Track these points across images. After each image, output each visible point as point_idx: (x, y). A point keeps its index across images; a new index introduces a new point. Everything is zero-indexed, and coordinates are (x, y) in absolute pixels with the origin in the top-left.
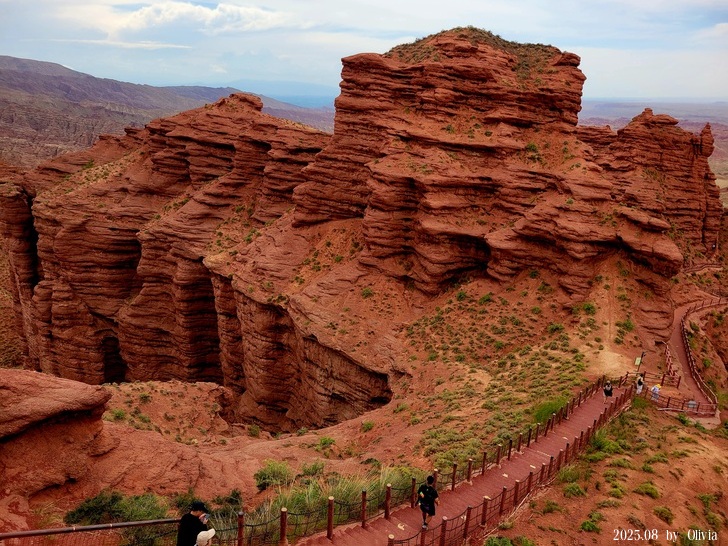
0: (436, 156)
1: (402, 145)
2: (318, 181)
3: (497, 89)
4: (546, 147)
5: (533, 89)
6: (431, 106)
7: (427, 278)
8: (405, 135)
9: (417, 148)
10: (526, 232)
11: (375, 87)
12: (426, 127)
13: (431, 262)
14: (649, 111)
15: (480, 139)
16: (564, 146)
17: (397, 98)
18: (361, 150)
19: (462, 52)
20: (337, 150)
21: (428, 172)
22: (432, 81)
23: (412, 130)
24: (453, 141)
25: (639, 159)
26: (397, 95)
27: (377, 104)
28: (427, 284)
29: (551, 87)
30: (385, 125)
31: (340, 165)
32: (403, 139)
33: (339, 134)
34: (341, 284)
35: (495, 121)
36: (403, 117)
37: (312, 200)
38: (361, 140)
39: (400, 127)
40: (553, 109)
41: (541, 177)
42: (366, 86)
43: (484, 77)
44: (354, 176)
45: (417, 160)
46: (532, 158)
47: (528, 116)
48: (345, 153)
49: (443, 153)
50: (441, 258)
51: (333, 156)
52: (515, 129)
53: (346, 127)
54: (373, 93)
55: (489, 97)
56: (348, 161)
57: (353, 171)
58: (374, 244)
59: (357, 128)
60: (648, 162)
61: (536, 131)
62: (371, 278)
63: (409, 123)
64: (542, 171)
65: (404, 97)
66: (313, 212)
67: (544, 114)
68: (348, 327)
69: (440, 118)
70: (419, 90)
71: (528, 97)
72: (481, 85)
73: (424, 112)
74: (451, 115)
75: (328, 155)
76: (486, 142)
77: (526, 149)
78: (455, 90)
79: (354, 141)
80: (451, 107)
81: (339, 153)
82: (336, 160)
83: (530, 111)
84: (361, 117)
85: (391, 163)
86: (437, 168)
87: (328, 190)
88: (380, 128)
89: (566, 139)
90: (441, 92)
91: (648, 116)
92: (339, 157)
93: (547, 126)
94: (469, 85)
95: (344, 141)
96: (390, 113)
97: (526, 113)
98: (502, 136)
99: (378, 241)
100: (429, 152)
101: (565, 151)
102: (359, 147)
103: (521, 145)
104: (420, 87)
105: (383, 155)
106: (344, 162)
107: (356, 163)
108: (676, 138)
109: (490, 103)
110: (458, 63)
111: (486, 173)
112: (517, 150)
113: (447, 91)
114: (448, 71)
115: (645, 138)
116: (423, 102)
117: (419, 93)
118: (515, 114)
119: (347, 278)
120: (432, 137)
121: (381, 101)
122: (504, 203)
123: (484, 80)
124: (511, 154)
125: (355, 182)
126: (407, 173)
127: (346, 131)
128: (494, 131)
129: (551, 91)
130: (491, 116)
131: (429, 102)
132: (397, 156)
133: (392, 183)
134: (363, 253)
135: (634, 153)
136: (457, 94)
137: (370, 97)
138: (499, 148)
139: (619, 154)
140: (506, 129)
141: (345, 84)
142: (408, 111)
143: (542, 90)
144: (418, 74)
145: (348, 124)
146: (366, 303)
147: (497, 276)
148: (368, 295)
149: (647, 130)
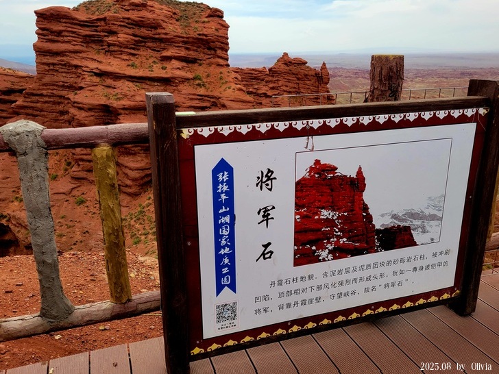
0: (125, 86)
1: (96, 79)
3: (166, 34)
4: (208, 76)
5: (193, 34)
6: (116, 48)
7: (129, 182)
8: (98, 71)
9: (109, 81)
11: (67, 34)
12: (114, 65)
13: (130, 169)
14: (286, 54)
15: (158, 72)
16: (220, 75)
17: (88, 43)
18: (63, 86)
19: (136, 6)
20: (41, 87)
21: (119, 99)
22: (114, 28)
23: (102, 67)
24: (137, 75)
25: (285, 88)
26: (88, 40)
27: (70, 47)
28: (130, 187)
29: (206, 33)
30: (80, 65)
31: (46, 99)
33: (41, 73)
34: (56, 197)
35: (167, 59)
36: (95, 58)
38: (61, 78)
39: (93, 65)
40: (210, 49)
41: (206, 98)
42: (59, 33)
43: (154, 25)
44: (61, 108)
45: (111, 91)
46: (199, 85)
47: (192, 54)
48: (49, 89)
49: (131, 84)
50: (138, 165)
51: (39, 92)
52: (184, 64)
53: (47, 68)
54: (66, 39)
55: (161, 40)
56: (53, 95)
57: (59, 103)
58: (82, 160)
59: (57, 68)
60: (291, 90)
61: (200, 65)
62: (83, 189)
63: (101, 62)
64: (207, 94)
65: (94, 42)
67: (204, 53)
68: (64, 230)
69: (125, 58)
70: (105, 36)
71: (191, 40)
72: (154, 31)
73: (111, 52)
74: (134, 55)
75: (34, 92)
76: (163, 74)
77: (194, 79)
78: (134, 35)
79: (55, 78)
80: (134, 49)
81: (43, 89)
82: (42, 95)
83: (194, 50)
84: (59, 58)
85: (88, 93)
86: (126, 96)
88: (77, 67)
89: (221, 70)
90: (122, 37)
91: (286, 58)
92: (45, 92)
93: (208, 61)
94: (144, 32)
95: (47, 79)
96: (84, 55)
97: (191, 52)
98: (174, 69)
99: (85, 157)
100: (119, 83)
101: (221, 79)
102: (61, 84)
103: (190, 75)
104: (106, 34)
105: (81, 88)
106: (50, 96)
107: (61, 97)
108: (306, 73)
109: (163, 45)
112: (188, 79)
113: (127, 36)
114: (127, 21)
115: (286, 73)
116: (109, 45)
117: (106, 39)
118: (183, 53)
119: (62, 191)
120: (121, 72)
121: (74, 45)
123: (156, 28)
124: (183, 82)
125: (62, 113)
126: (103, 101)
127: (48, 71)
128: (168, 65)
129: (206, 35)
130: (164, 54)
131: (114, 45)
132: (92, 88)
133: (90, 109)
134: (73, 169)
135: (280, 84)
136: (137, 39)
137: (64, 42)
138: (172, 78)
139: (271, 85)
140: (176, 64)
141: (41, 32)
142: (99, 52)
143: (200, 35)
144: (102, 23)
145: (48, 64)
146: (80, 210)
148: (81, 202)
149: (286, 68)
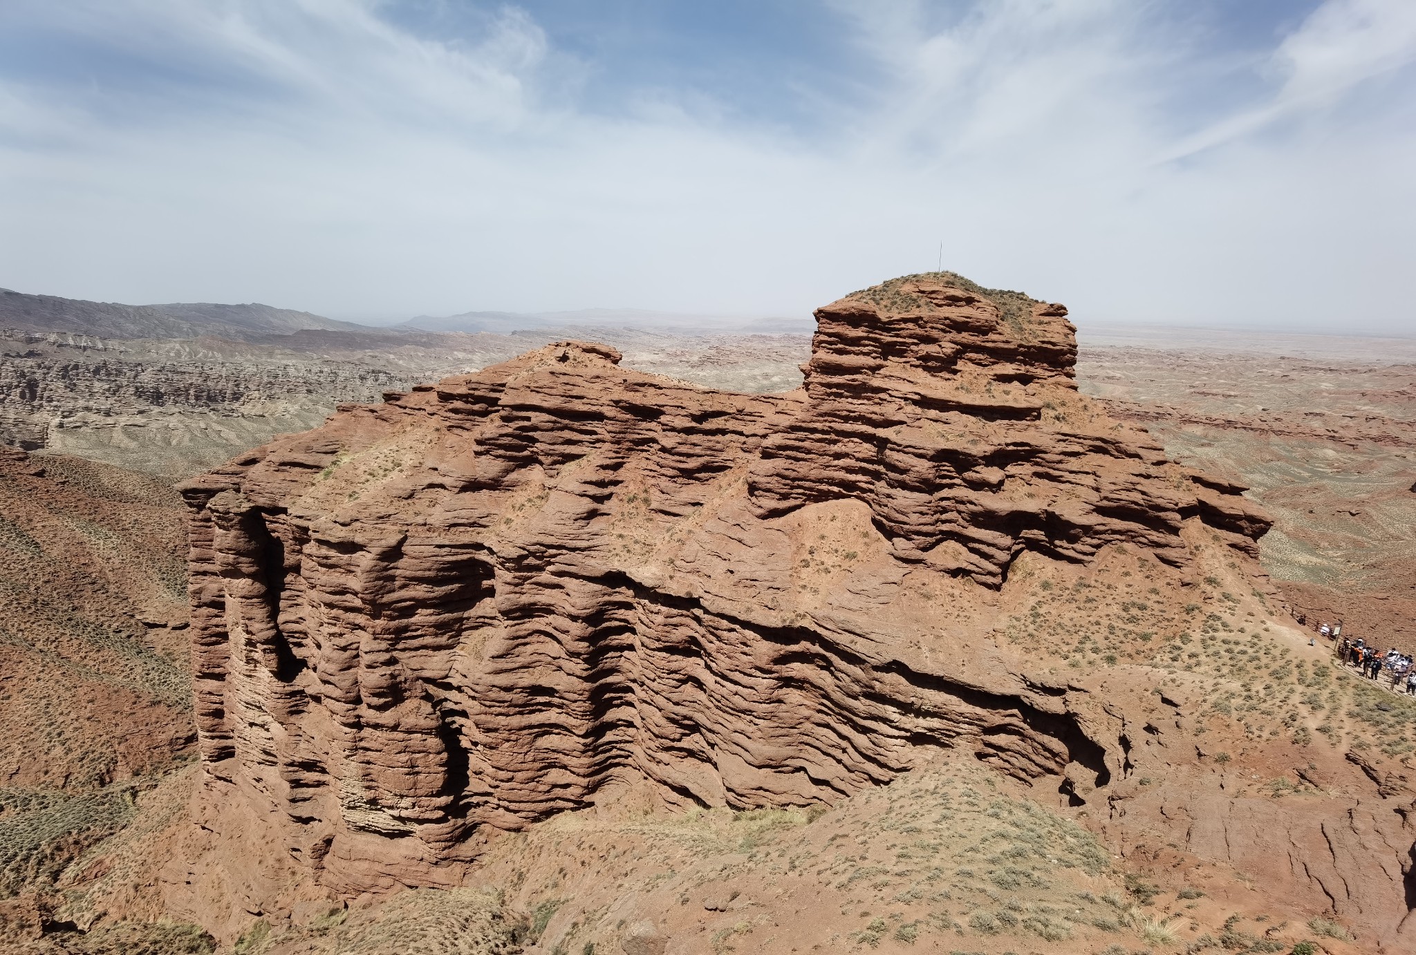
0: (967, 421)
1: (918, 410)
2: (788, 457)
3: (1003, 342)
4: (1063, 404)
5: (1035, 342)
8: (916, 397)
9: (935, 413)
10: (1105, 503)
11: (867, 342)
12: (937, 387)
15: (1000, 398)
17: (887, 353)
19: (953, 300)
20: (815, 418)
22: (935, 334)
23: (922, 392)
27: (869, 361)
29: (1053, 340)
30: (885, 387)
31: (819, 436)
32: (915, 402)
35: (1006, 379)
36: (904, 376)
37: (784, 481)
38: (847, 405)
39: (906, 388)
41: (1073, 439)
42: (856, 341)
43: (984, 330)
45: (941, 427)
46: (1056, 417)
48: (826, 421)
49: (970, 418)
53: (827, 390)
54: (865, 349)
55: (993, 351)
56: (832, 430)
59: (842, 390)
61: (1042, 386)
62: (917, 576)
63: (914, 383)
64: (1074, 432)
65: (895, 352)
66: (785, 497)
67: (1043, 368)
69: (944, 376)
70: (914, 344)
71: (1030, 350)
72: (981, 338)
74: (956, 372)
75: (803, 425)
78: (953, 342)
79: (837, 406)
81: (819, 421)
82: (814, 431)
83: (1030, 364)
84: (848, 377)
85: (912, 431)
87: (803, 469)
88: (879, 390)
92: (818, 426)
93: (1051, 380)
94: (966, 337)
95: (826, 407)
96: (886, 372)
97: (1029, 368)
98: (1029, 395)
100: (950, 416)
102: (845, 413)
104: (916, 341)
109: (995, 357)
110: (956, 313)
111: (1019, 438)
113: (948, 345)
114: (947, 322)
117: (914, 348)
118: (1021, 369)
119: (891, 580)
120: (952, 399)
121: (874, 358)
122: (1051, 471)
123: (985, 333)
127: (829, 395)
128: (1011, 389)
130: (999, 372)
132: (915, 423)
133: (932, 457)
136: (958, 348)
137: (862, 354)
138: (1029, 409)
141: (821, 338)
142: (905, 368)
143: (1043, 342)
144: (910, 325)
145: (829, 386)
147: (1080, 556)
